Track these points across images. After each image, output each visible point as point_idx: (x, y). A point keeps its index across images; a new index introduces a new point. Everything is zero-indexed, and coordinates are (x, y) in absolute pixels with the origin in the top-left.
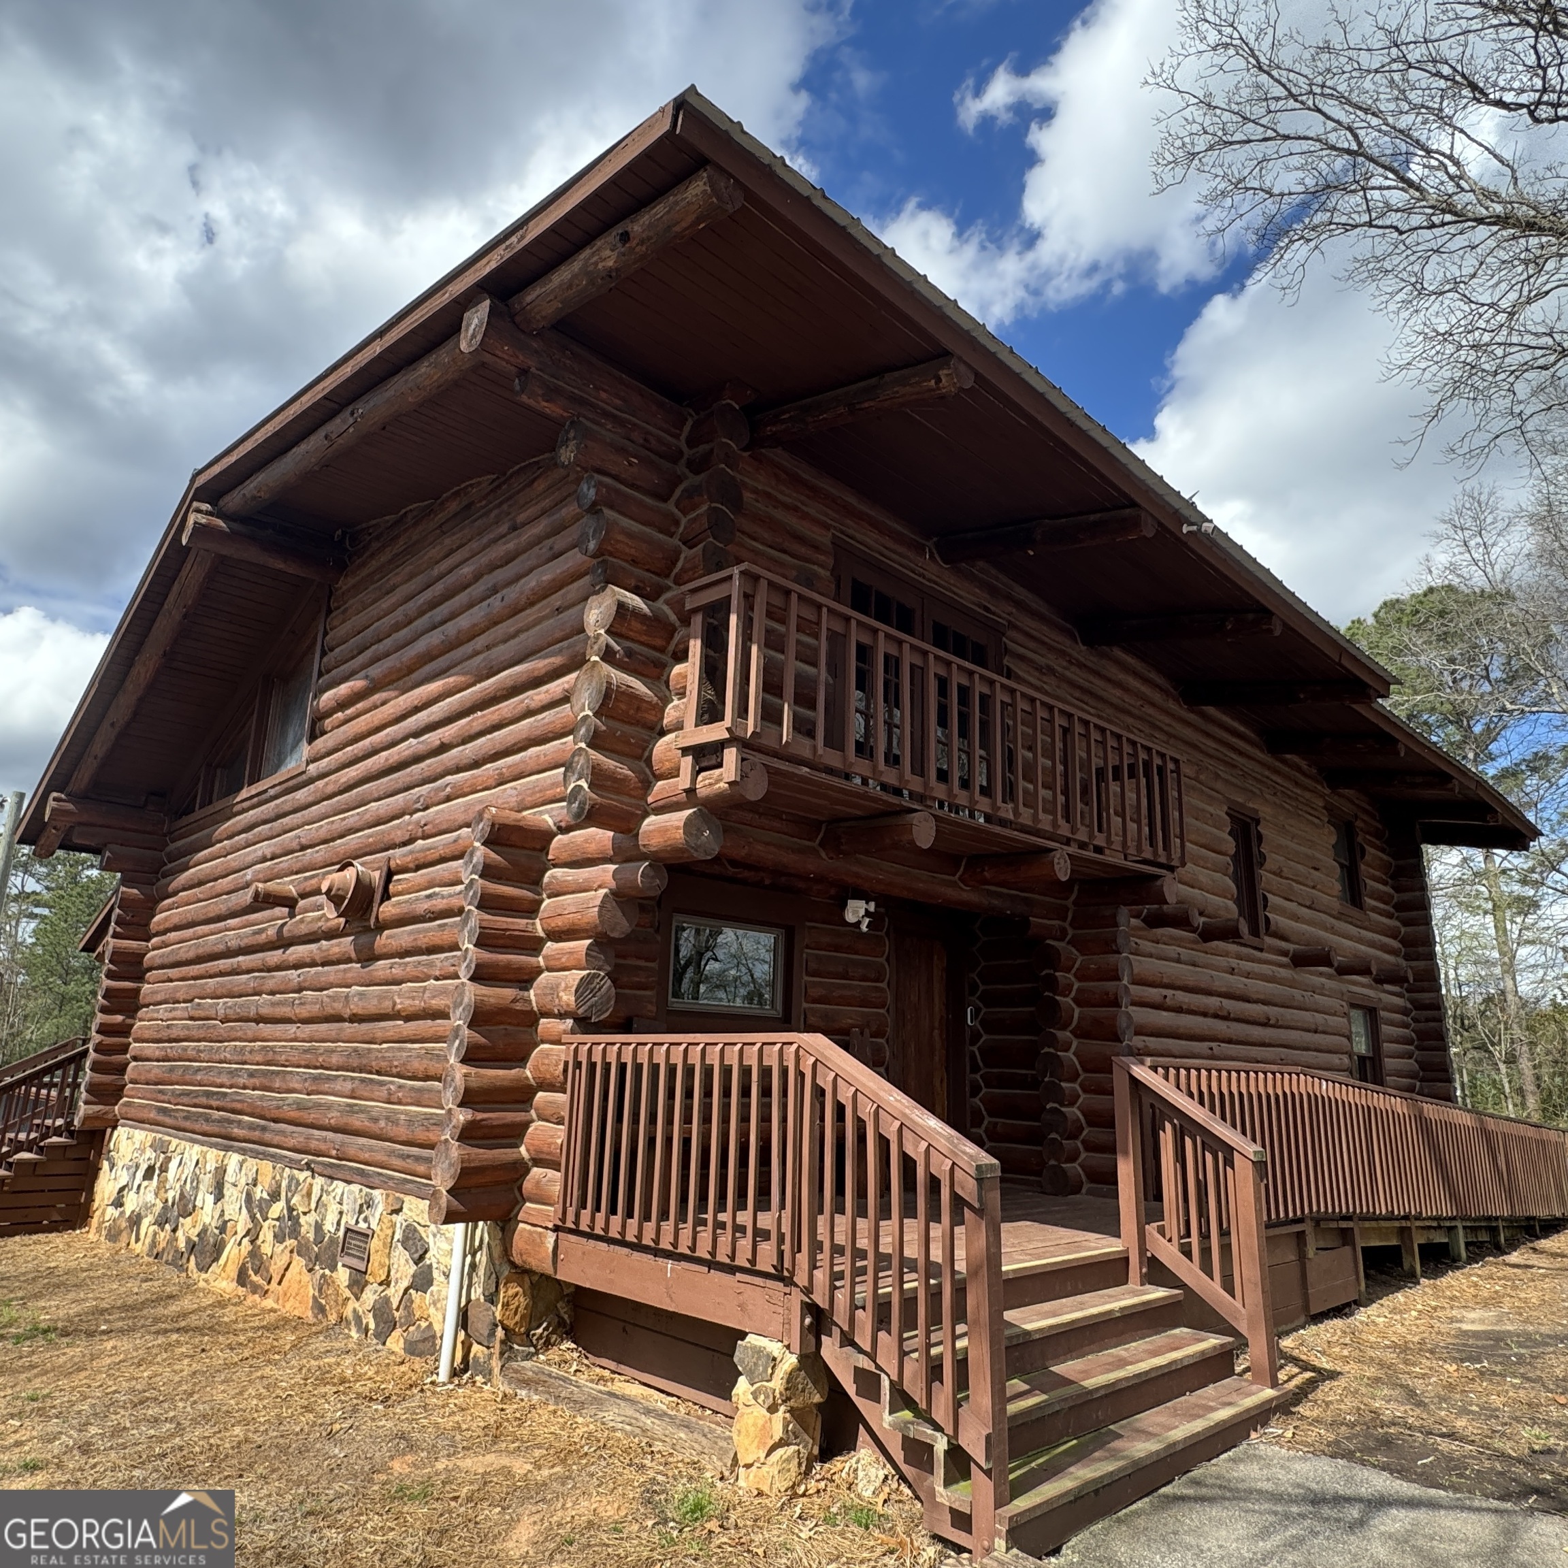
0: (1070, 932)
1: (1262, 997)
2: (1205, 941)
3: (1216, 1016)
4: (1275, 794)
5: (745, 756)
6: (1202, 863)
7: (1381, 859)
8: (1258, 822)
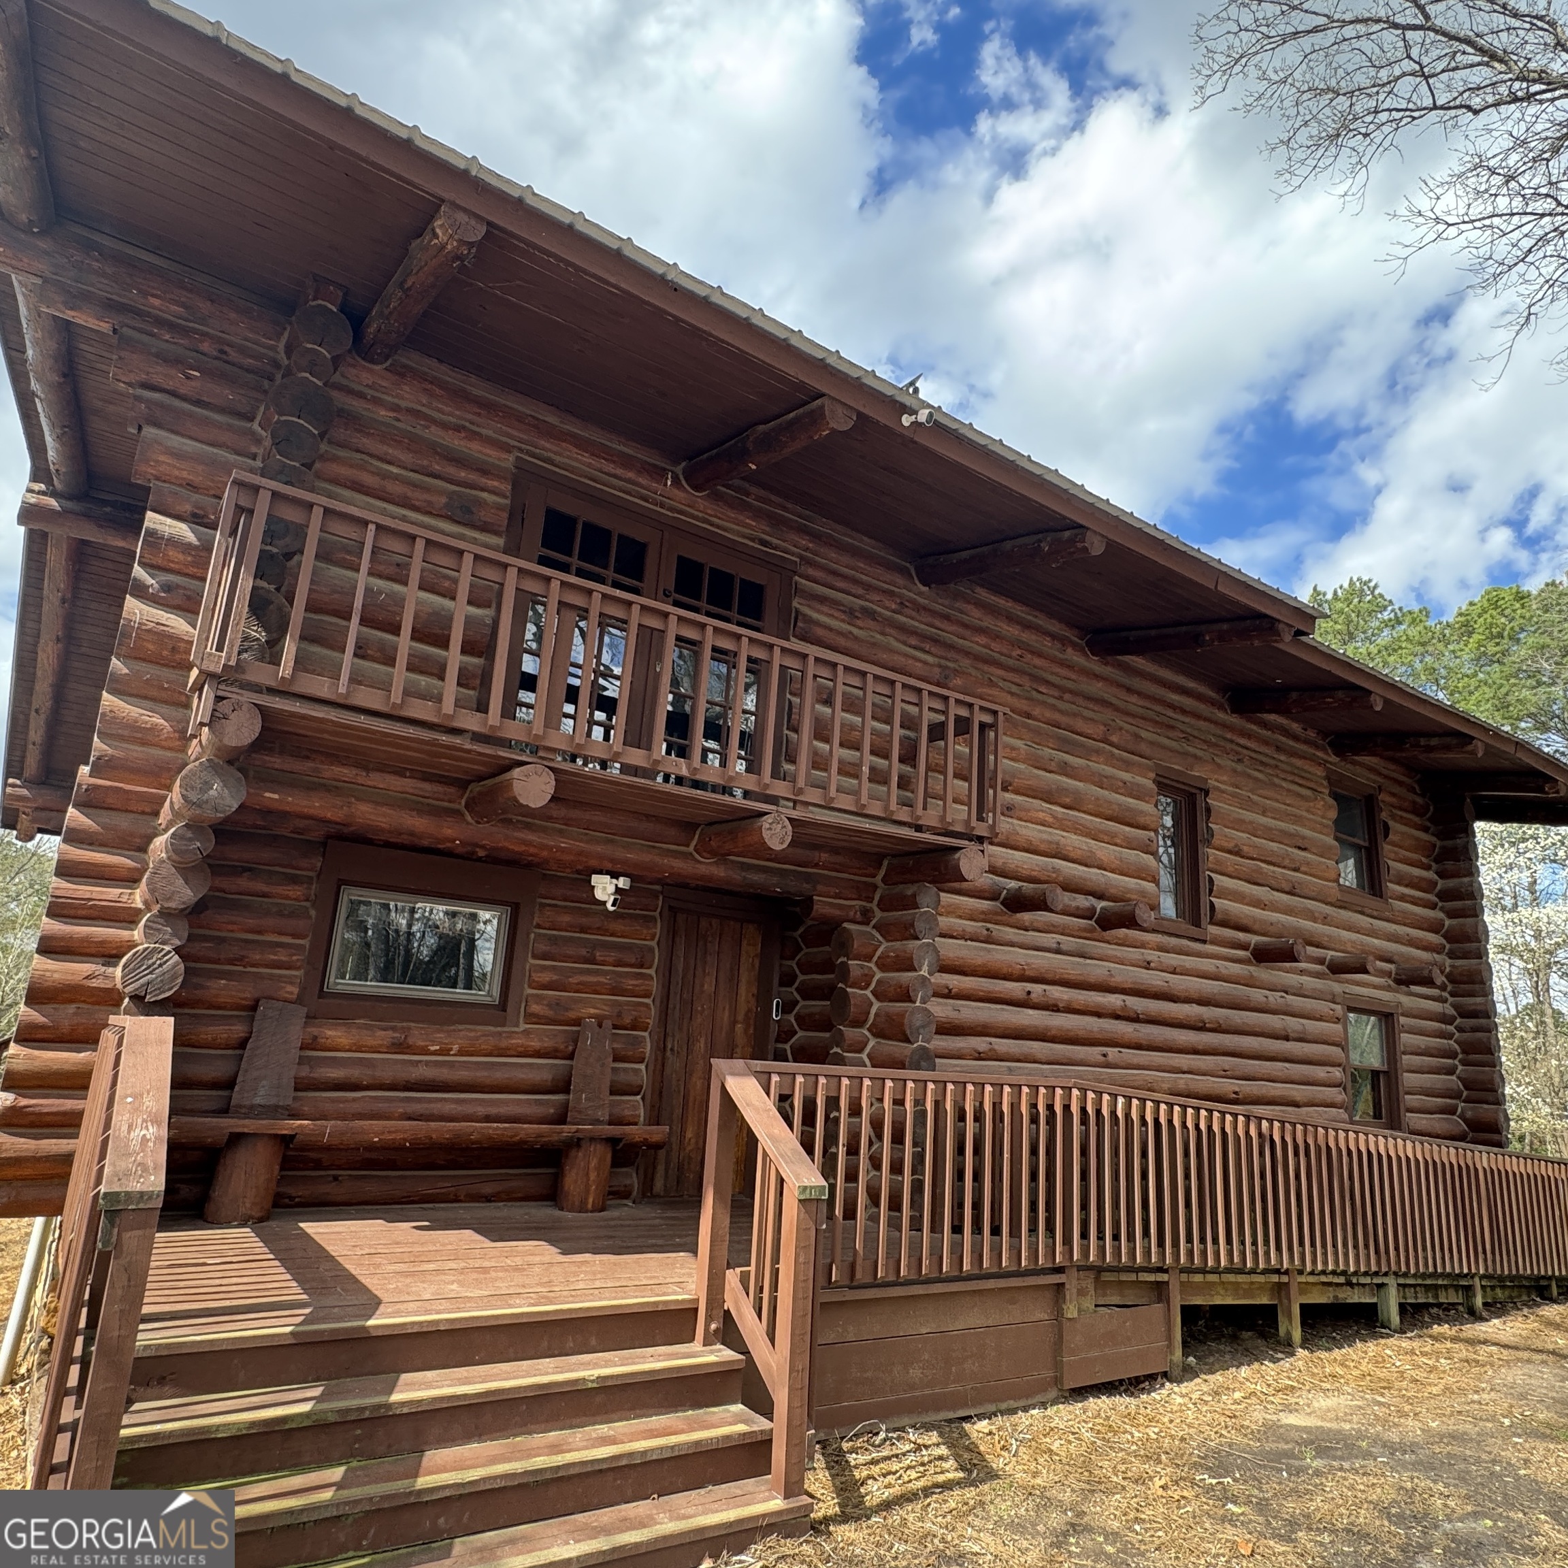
0: (879, 914)
1: (1195, 996)
2: (1104, 929)
3: (1117, 1017)
4: (1239, 761)
5: (220, 693)
6: (1106, 838)
7: (1417, 839)
8: (1207, 793)
